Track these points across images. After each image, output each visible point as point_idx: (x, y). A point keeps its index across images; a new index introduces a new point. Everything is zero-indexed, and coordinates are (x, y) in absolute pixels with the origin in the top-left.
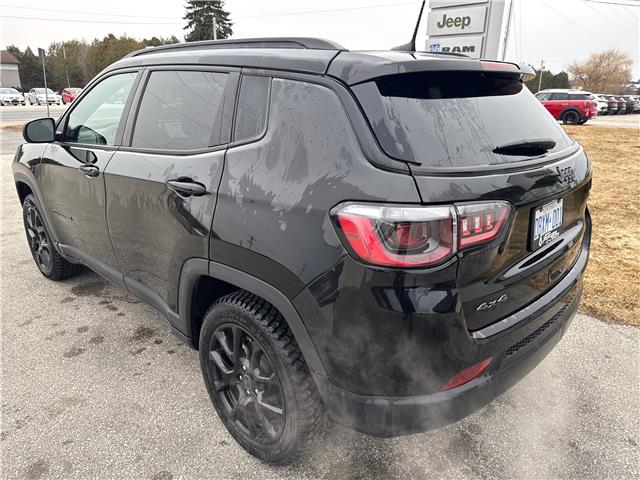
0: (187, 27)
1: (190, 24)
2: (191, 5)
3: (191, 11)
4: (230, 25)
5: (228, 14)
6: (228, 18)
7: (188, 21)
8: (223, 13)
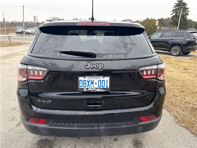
0: (171, 14)
1: (173, 13)
2: (175, 7)
3: (174, 9)
4: (188, 12)
5: (188, 8)
6: (188, 10)
7: (173, 12)
8: (186, 8)
